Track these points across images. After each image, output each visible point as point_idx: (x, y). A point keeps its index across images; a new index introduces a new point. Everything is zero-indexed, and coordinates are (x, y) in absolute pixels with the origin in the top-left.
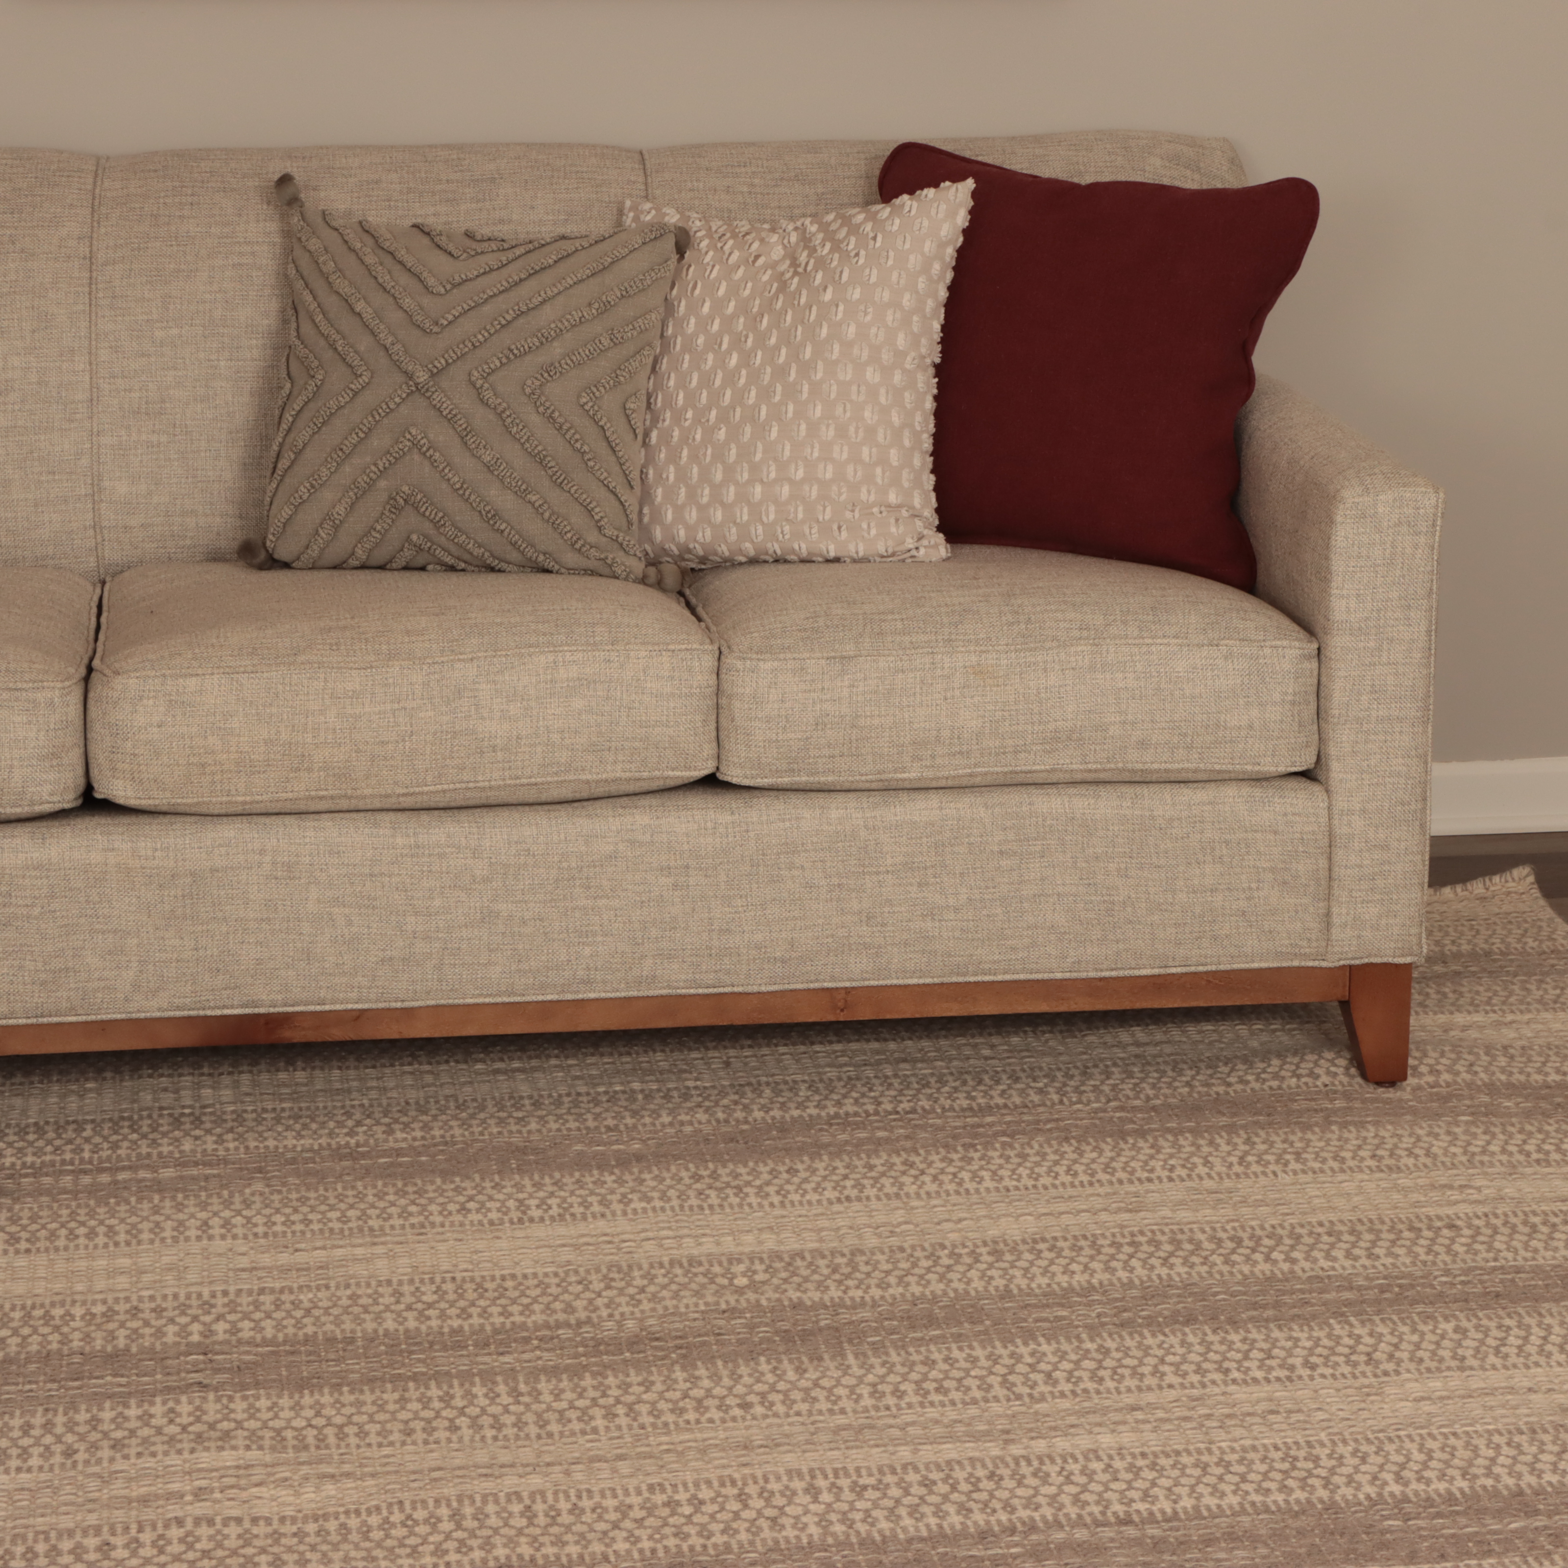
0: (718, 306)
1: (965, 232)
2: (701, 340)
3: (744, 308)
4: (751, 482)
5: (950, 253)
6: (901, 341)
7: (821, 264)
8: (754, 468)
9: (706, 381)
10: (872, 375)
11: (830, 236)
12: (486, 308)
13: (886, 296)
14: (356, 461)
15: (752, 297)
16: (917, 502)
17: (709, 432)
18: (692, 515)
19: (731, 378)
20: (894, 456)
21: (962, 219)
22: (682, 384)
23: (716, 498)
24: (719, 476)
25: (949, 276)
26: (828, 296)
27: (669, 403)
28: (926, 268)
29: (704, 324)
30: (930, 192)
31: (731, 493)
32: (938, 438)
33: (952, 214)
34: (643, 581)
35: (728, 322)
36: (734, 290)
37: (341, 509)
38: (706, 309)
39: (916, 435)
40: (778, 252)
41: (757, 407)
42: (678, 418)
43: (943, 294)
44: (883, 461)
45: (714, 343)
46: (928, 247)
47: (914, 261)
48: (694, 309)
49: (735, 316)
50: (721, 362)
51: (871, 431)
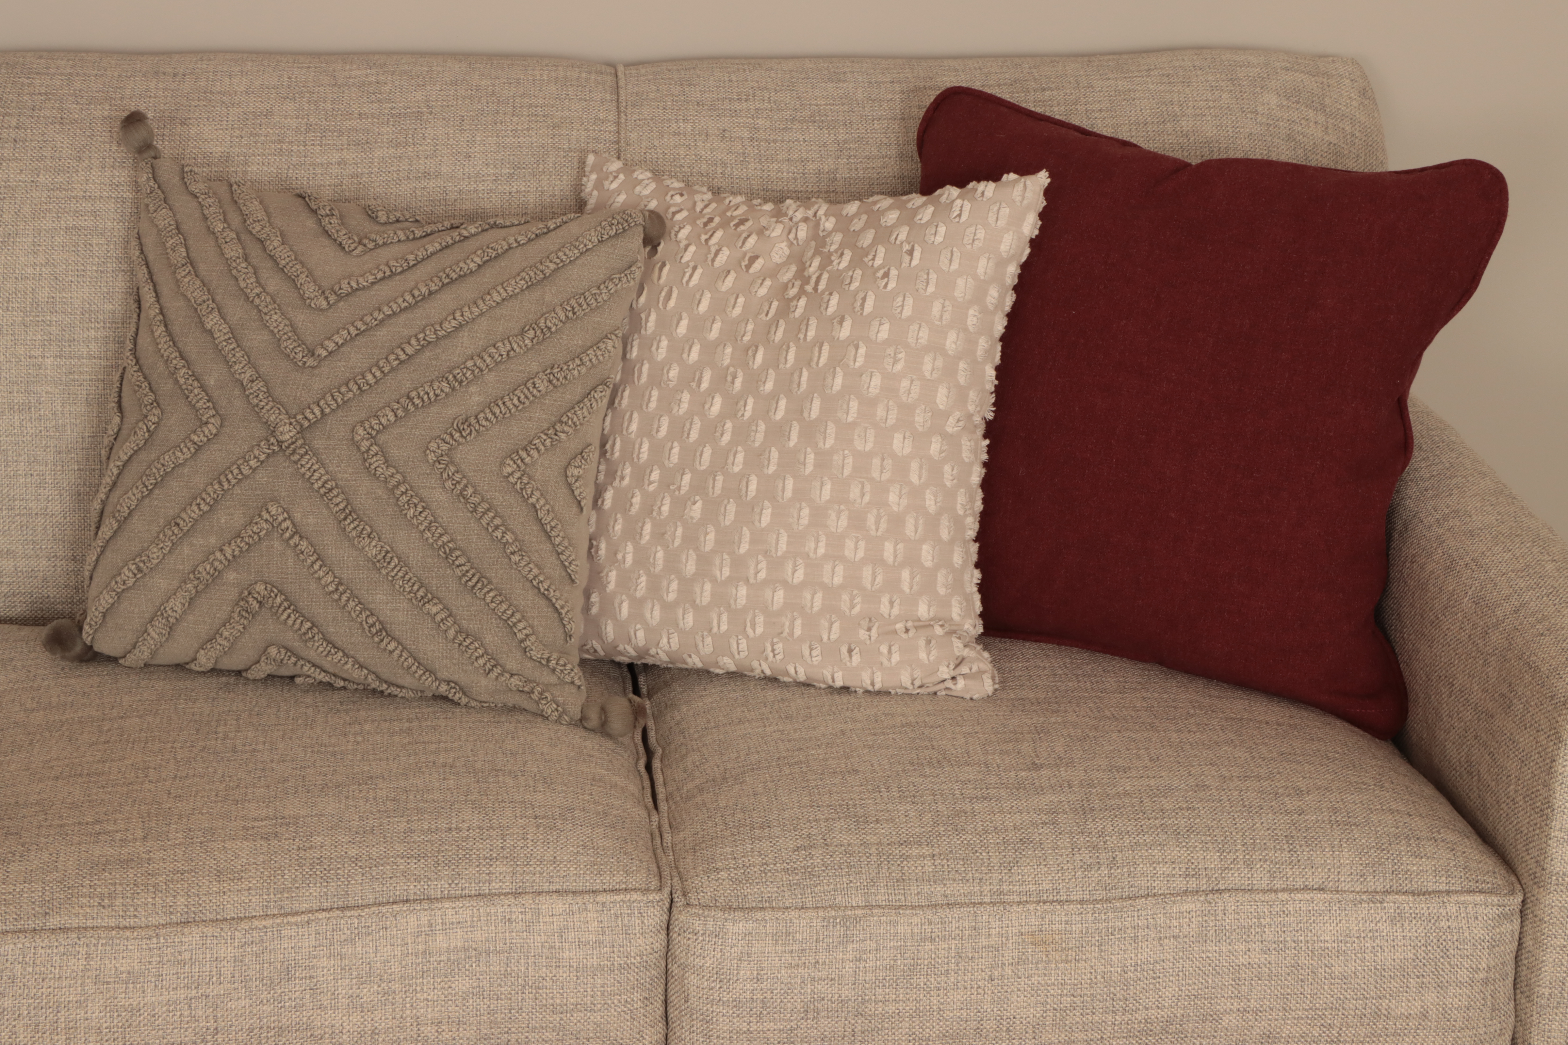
0: (699, 326)
1: (1034, 243)
2: (674, 373)
3: (731, 334)
4: (732, 580)
5: (1012, 271)
6: (942, 397)
7: (838, 282)
8: (738, 563)
9: (679, 430)
10: (900, 444)
11: (851, 240)
12: (382, 334)
13: (924, 335)
14: (197, 540)
15: (744, 319)
16: (956, 612)
17: (681, 504)
18: (654, 615)
19: (711, 431)
20: (927, 555)
21: (1030, 226)
22: (647, 431)
23: (687, 596)
24: (691, 568)
25: (1010, 299)
26: (845, 332)
27: (629, 454)
28: (979, 297)
29: (679, 349)
30: (987, 188)
31: (705, 593)
32: (986, 518)
33: (1016, 221)
34: (581, 722)
35: (710, 350)
36: (720, 306)
37: (176, 604)
38: (682, 329)
39: (958, 522)
40: (780, 252)
41: (743, 477)
42: (640, 476)
43: (1000, 325)
44: (912, 561)
45: (691, 377)
46: (983, 267)
47: (963, 288)
48: (666, 325)
49: (720, 343)
50: (700, 404)
51: (897, 521)
